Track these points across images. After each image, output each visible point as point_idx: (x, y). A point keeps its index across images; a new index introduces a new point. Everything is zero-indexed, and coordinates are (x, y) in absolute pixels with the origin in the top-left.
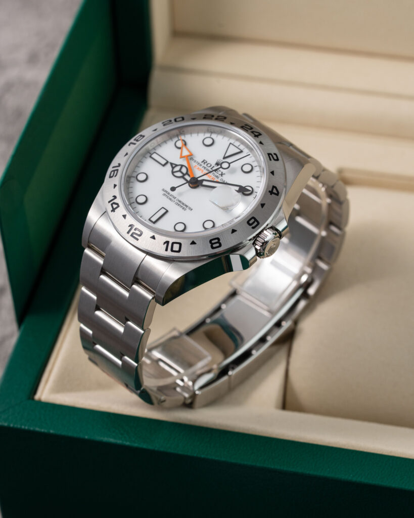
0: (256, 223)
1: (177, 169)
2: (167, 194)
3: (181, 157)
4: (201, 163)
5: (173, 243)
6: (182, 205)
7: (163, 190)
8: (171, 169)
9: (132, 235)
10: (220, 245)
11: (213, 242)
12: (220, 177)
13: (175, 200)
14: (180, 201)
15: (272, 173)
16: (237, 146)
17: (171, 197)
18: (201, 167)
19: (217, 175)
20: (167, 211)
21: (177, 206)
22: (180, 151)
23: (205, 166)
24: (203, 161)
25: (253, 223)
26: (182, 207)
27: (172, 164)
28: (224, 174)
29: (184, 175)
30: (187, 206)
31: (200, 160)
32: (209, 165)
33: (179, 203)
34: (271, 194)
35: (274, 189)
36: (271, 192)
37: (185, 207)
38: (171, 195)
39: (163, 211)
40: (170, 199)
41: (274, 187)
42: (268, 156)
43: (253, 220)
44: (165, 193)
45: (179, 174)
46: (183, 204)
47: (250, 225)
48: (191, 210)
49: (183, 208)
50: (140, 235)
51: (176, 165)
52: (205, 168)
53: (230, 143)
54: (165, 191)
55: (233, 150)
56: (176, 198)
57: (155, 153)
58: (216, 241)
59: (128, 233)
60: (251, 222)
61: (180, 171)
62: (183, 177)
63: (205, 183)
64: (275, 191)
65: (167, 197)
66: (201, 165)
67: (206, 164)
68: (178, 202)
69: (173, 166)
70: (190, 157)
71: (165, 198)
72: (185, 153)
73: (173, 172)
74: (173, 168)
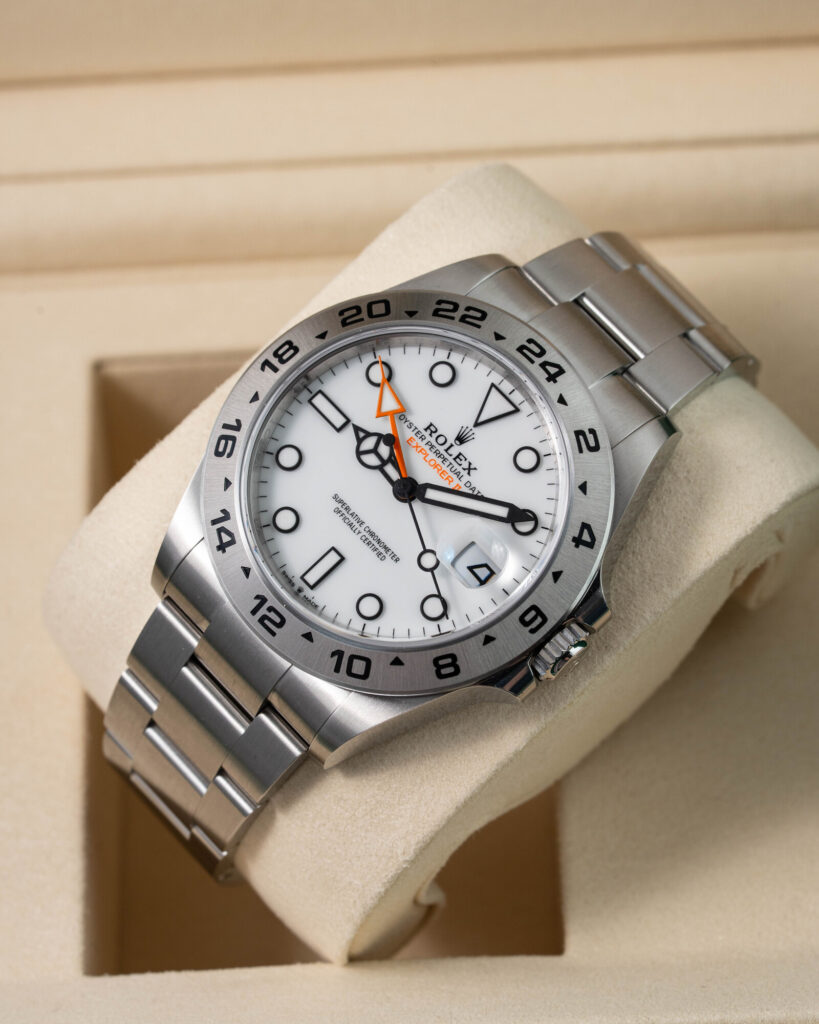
0: (539, 620)
1: (369, 444)
2: (344, 511)
3: (380, 414)
4: (424, 432)
5: (352, 658)
6: (377, 546)
7: (336, 497)
8: (355, 443)
9: (261, 621)
10: (457, 671)
11: (441, 662)
12: (466, 478)
13: (361, 529)
14: (372, 534)
15: (583, 488)
16: (507, 392)
17: (352, 520)
18: (422, 444)
19: (459, 469)
20: (342, 559)
21: (365, 546)
22: (377, 390)
23: (432, 440)
24: (428, 428)
25: (534, 618)
26: (376, 549)
27: (357, 429)
28: (475, 469)
29: (384, 463)
30: (387, 549)
31: (421, 425)
32: (441, 440)
33: (371, 539)
34: (577, 546)
35: (586, 531)
36: (578, 541)
37: (382, 551)
38: (352, 515)
39: (333, 558)
40: (351, 525)
41: (585, 526)
42: (574, 437)
43: (533, 613)
44: (339, 505)
45: (372, 460)
46: (379, 541)
47: (526, 624)
48: (397, 560)
49: (379, 554)
50: (280, 625)
51: (368, 434)
52: (432, 447)
53: (493, 385)
54: (341, 501)
55: (497, 405)
56: (363, 523)
57: (320, 392)
58: (449, 660)
59: (254, 612)
60: (528, 618)
61: (375, 451)
62: (381, 468)
63: (431, 494)
64: (586, 537)
65: (345, 519)
66: (422, 438)
67: (435, 435)
68: (368, 536)
69: (361, 434)
70: (401, 414)
71: (338, 519)
72: (390, 404)
73: (359, 453)
74: (360, 441)
